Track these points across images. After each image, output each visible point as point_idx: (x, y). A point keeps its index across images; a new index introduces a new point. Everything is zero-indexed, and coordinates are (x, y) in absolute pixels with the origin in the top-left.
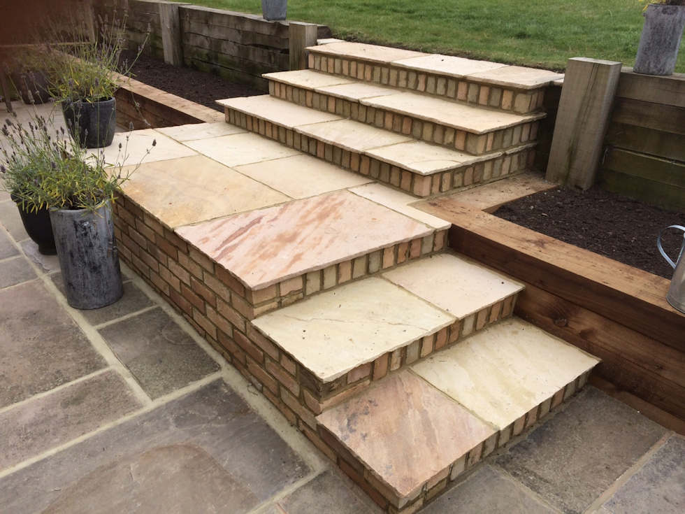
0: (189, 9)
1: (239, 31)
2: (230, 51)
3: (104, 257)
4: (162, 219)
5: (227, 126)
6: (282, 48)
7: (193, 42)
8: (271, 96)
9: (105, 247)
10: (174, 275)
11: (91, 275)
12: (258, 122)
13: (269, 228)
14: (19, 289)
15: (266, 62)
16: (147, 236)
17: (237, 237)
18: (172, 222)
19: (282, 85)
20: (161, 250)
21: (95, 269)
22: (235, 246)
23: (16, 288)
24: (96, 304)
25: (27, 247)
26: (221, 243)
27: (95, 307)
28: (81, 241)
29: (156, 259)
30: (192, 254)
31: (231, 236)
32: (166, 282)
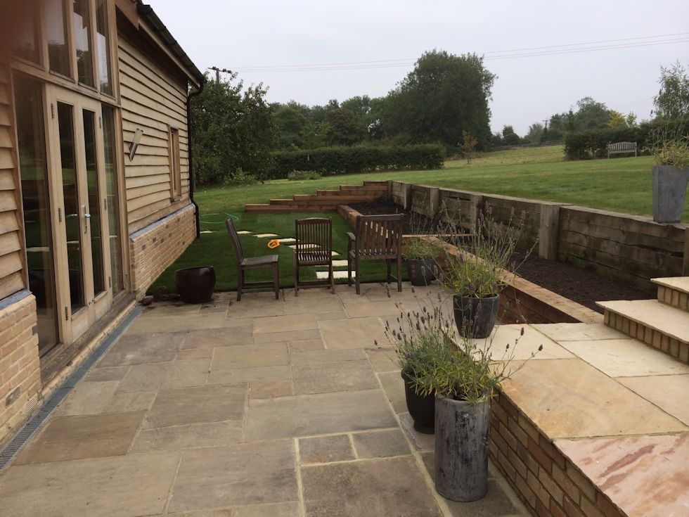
0: (571, 210)
1: (623, 232)
2: (611, 249)
3: (476, 451)
4: (540, 426)
5: (606, 330)
6: (674, 250)
7: (571, 239)
8: (660, 302)
9: (479, 442)
10: (544, 488)
11: (462, 468)
12: (644, 331)
13: (664, 461)
14: (395, 462)
15: (652, 263)
16: (519, 438)
17: (625, 465)
18: (550, 432)
19: (674, 292)
20: (533, 456)
21: (466, 461)
22: (623, 476)
23: (393, 459)
24: (462, 497)
25: (404, 420)
26: (606, 469)
27: (461, 500)
28: (458, 431)
29: (525, 465)
30: (570, 472)
31: (617, 463)
32: (533, 492)
